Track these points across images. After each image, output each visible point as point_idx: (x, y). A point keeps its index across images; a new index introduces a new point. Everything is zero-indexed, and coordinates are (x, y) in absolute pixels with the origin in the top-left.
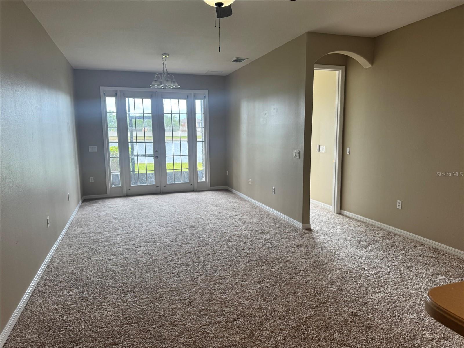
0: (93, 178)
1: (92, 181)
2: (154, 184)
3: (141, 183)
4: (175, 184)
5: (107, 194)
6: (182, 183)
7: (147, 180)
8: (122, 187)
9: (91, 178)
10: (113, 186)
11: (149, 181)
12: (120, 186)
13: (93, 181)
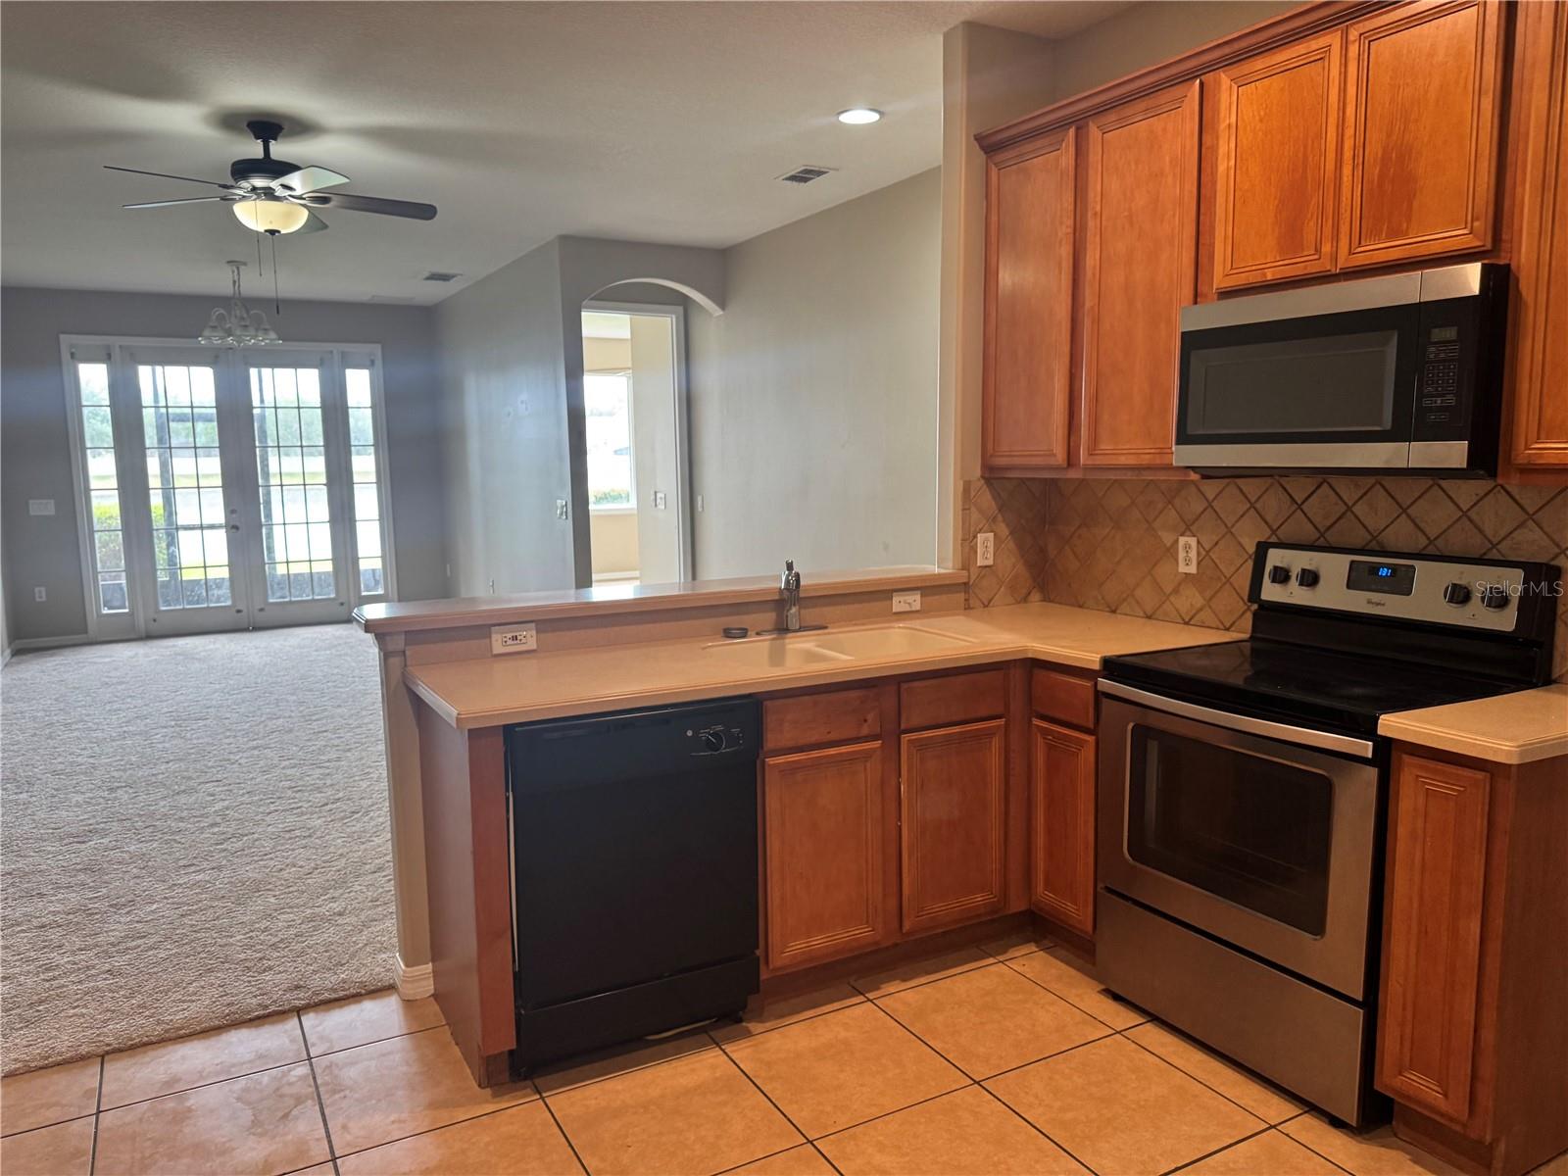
0: (43, 589)
1: (41, 597)
2: (229, 603)
3: (189, 603)
4: (291, 602)
5: (86, 632)
6: (313, 600)
7: (207, 595)
8: (131, 614)
9: (37, 589)
10: (106, 611)
11: (213, 595)
12: (127, 610)
13: (44, 599)
